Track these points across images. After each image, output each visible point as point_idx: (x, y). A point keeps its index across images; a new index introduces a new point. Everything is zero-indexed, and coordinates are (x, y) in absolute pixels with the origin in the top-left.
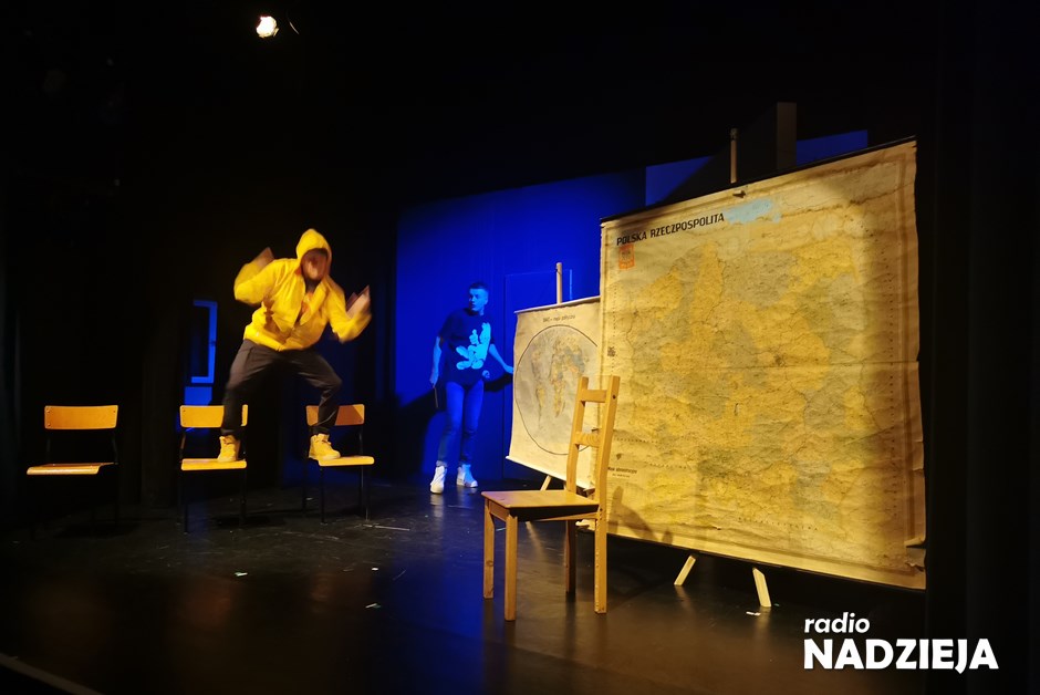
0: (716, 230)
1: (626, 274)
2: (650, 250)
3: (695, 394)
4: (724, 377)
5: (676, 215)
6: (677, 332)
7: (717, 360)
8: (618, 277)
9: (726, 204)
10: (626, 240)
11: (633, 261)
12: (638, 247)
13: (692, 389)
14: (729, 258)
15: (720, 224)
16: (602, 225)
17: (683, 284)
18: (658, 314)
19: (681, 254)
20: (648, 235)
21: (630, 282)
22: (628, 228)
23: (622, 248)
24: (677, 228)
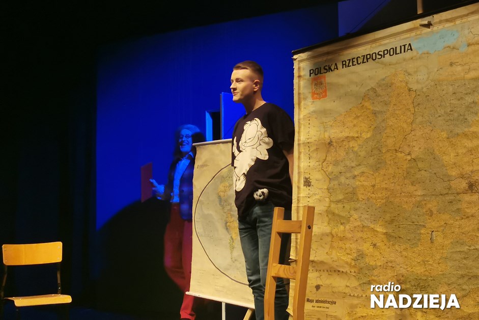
0: (404, 60)
1: (319, 104)
2: (342, 81)
3: (392, 222)
4: (419, 205)
5: (365, 46)
6: (371, 161)
7: (411, 188)
8: (312, 108)
9: (413, 34)
10: (318, 72)
11: (325, 91)
12: (330, 78)
13: (388, 217)
14: (419, 86)
15: (409, 54)
16: (295, 57)
17: (375, 113)
18: (352, 144)
19: (372, 84)
20: (340, 66)
21: (324, 113)
22: (320, 60)
23: (314, 79)
24: (367, 58)
